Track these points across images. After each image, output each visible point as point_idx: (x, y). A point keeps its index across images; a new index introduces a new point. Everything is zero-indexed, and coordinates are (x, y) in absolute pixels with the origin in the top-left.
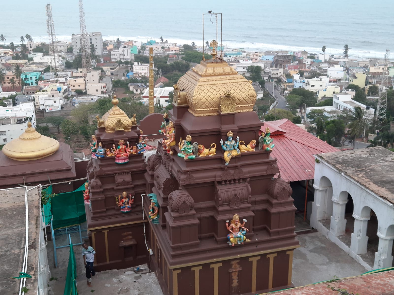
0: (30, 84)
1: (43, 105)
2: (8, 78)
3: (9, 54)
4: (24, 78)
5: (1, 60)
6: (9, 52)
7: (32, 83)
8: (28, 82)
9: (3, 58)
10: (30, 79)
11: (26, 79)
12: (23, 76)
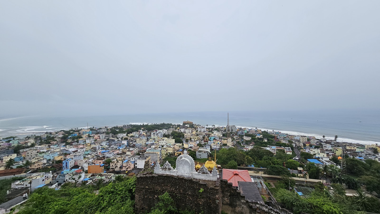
0: (211, 141)
1: (213, 147)
2: (206, 138)
6: (208, 130)
9: (206, 132)
11: (210, 139)
12: (210, 138)
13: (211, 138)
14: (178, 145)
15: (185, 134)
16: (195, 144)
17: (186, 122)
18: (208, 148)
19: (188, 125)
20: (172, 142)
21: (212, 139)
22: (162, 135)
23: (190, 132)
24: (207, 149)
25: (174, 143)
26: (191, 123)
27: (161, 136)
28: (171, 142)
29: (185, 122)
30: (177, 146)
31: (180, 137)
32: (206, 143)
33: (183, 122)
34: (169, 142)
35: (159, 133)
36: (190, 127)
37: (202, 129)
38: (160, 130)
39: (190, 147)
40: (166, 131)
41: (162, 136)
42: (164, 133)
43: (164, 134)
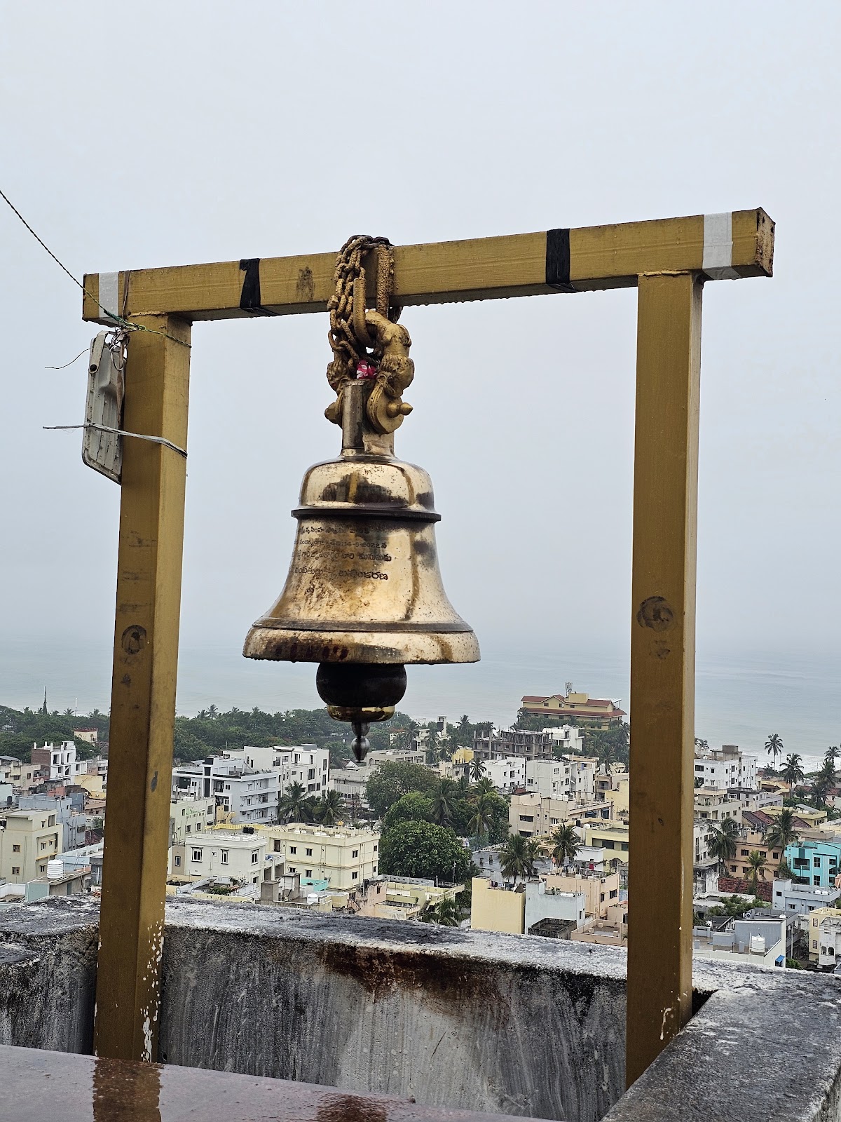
0: (812, 881)
1: (831, 951)
2: (745, 852)
3: (778, 792)
4: (795, 859)
5: (748, 802)
6: (780, 786)
7: (817, 878)
8: (805, 874)
9: (755, 796)
10: (812, 863)
11: (801, 862)
12: (791, 853)
13: (809, 855)
14: (406, 894)
15: (518, 807)
16: (608, 902)
17: (553, 705)
18: (758, 942)
19: (574, 732)
20: (349, 862)
21: (826, 865)
22: (272, 802)
23: (579, 787)
24: (747, 950)
25: (368, 873)
26: (604, 715)
27: (256, 804)
28: (332, 858)
29: (545, 701)
30: (390, 903)
31: (462, 825)
32: (750, 899)
33: (525, 699)
34: (315, 858)
35: (235, 774)
36: (585, 752)
37: (717, 766)
38: (250, 751)
39: (545, 922)
40: (318, 764)
41: (263, 812)
42: (294, 779)
43: (297, 789)
